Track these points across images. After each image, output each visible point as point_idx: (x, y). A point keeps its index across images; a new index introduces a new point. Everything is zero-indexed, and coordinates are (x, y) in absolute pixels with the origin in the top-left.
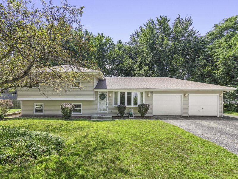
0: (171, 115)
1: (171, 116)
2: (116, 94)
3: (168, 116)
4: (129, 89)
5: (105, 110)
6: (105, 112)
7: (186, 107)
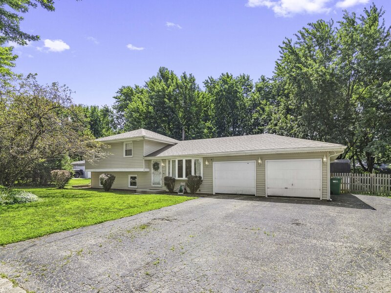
0: (240, 193)
1: (241, 195)
2: (174, 162)
3: (236, 194)
4: (180, 156)
5: (159, 184)
6: (158, 186)
7: (261, 181)
